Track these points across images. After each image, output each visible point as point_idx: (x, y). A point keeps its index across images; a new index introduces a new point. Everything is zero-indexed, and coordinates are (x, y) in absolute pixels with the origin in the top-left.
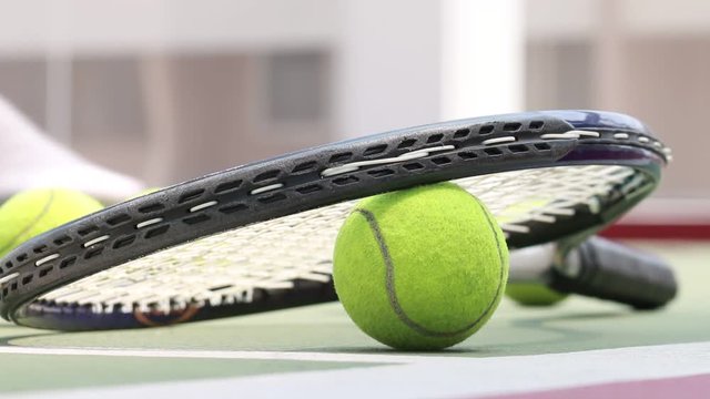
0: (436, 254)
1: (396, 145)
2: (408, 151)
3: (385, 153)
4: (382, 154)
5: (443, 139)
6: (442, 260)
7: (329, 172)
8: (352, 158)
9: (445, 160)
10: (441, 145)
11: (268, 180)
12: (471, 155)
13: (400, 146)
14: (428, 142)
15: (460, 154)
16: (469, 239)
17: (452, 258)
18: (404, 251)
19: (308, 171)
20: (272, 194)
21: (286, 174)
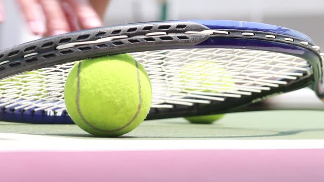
0: (100, 91)
1: (94, 35)
2: (100, 38)
3: (88, 39)
4: (86, 39)
5: (121, 33)
6: (102, 94)
7: (59, 47)
8: (71, 40)
9: (121, 43)
10: (119, 35)
11: (30, 51)
12: (136, 41)
13: (96, 35)
14: (112, 34)
15: (129, 40)
16: (120, 87)
17: (107, 94)
18: (86, 86)
19: (49, 47)
20: (31, 58)
21: (39, 48)
